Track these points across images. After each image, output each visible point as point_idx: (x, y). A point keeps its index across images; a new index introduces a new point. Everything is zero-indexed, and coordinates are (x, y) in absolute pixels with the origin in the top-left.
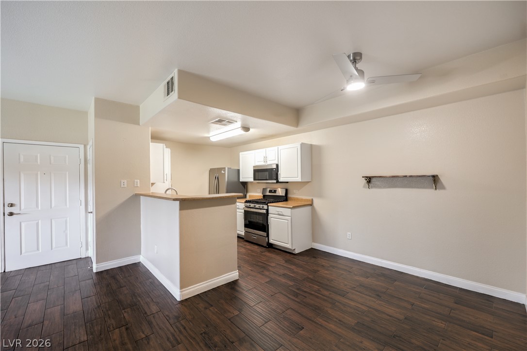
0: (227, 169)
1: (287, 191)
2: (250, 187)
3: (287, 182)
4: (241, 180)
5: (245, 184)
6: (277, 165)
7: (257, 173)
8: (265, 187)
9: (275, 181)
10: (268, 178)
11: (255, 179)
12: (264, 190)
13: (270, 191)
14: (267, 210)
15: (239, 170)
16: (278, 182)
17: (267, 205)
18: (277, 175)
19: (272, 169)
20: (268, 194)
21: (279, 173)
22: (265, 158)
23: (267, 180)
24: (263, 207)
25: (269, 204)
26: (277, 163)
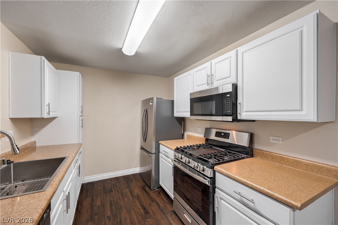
0: (155, 99)
1: (252, 136)
2: (188, 125)
3: (254, 121)
4: (176, 114)
5: (182, 121)
6: (235, 87)
7: (195, 105)
8: (208, 127)
9: (230, 119)
10: (214, 112)
11: (192, 114)
12: (207, 131)
13: (218, 134)
14: (213, 180)
15: (173, 102)
16: (235, 120)
17: (212, 168)
18: (235, 105)
19: (223, 95)
20: (213, 137)
21: (239, 101)
22: (210, 76)
23: (211, 115)
24: (203, 170)
25: (216, 168)
26: (234, 81)
